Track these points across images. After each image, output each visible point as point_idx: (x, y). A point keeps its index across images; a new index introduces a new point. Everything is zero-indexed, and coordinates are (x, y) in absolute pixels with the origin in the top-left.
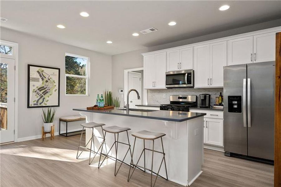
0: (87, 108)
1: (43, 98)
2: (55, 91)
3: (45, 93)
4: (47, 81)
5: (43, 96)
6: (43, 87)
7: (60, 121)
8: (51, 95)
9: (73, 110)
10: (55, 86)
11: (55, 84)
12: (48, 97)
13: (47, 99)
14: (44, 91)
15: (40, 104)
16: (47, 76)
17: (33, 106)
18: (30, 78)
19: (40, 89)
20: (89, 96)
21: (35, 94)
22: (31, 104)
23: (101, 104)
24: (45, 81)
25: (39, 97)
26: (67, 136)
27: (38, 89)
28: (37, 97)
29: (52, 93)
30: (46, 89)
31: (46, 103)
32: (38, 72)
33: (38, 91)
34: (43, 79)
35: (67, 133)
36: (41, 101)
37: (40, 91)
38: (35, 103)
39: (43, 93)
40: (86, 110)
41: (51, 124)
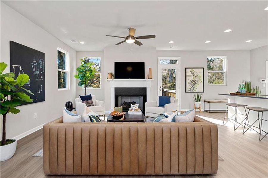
0: (230, 93)
1: (193, 87)
2: (201, 82)
3: (195, 84)
4: (196, 77)
5: (193, 86)
6: (194, 80)
7: (204, 102)
8: (198, 85)
9: (219, 94)
10: (201, 79)
11: (201, 78)
12: (197, 86)
13: (196, 87)
14: (194, 82)
15: (192, 90)
16: (196, 74)
17: (188, 91)
18: (187, 75)
19: (192, 81)
20: (226, 85)
21: (189, 84)
22: (187, 90)
23: (242, 91)
24: (194, 77)
25: (192, 86)
26: (210, 112)
27: (191, 82)
28: (191, 86)
29: (199, 84)
30: (195, 82)
31: (195, 90)
32: (191, 71)
33: (191, 83)
34: (193, 76)
35: (210, 111)
36: (192, 88)
37: (192, 83)
38: (189, 90)
39: (193, 84)
40: (230, 94)
41: (200, 103)
